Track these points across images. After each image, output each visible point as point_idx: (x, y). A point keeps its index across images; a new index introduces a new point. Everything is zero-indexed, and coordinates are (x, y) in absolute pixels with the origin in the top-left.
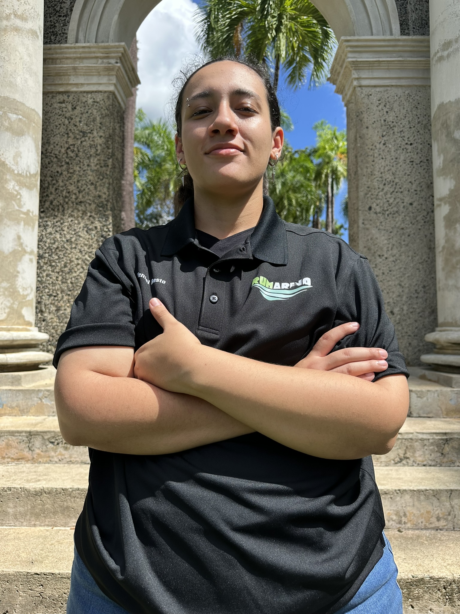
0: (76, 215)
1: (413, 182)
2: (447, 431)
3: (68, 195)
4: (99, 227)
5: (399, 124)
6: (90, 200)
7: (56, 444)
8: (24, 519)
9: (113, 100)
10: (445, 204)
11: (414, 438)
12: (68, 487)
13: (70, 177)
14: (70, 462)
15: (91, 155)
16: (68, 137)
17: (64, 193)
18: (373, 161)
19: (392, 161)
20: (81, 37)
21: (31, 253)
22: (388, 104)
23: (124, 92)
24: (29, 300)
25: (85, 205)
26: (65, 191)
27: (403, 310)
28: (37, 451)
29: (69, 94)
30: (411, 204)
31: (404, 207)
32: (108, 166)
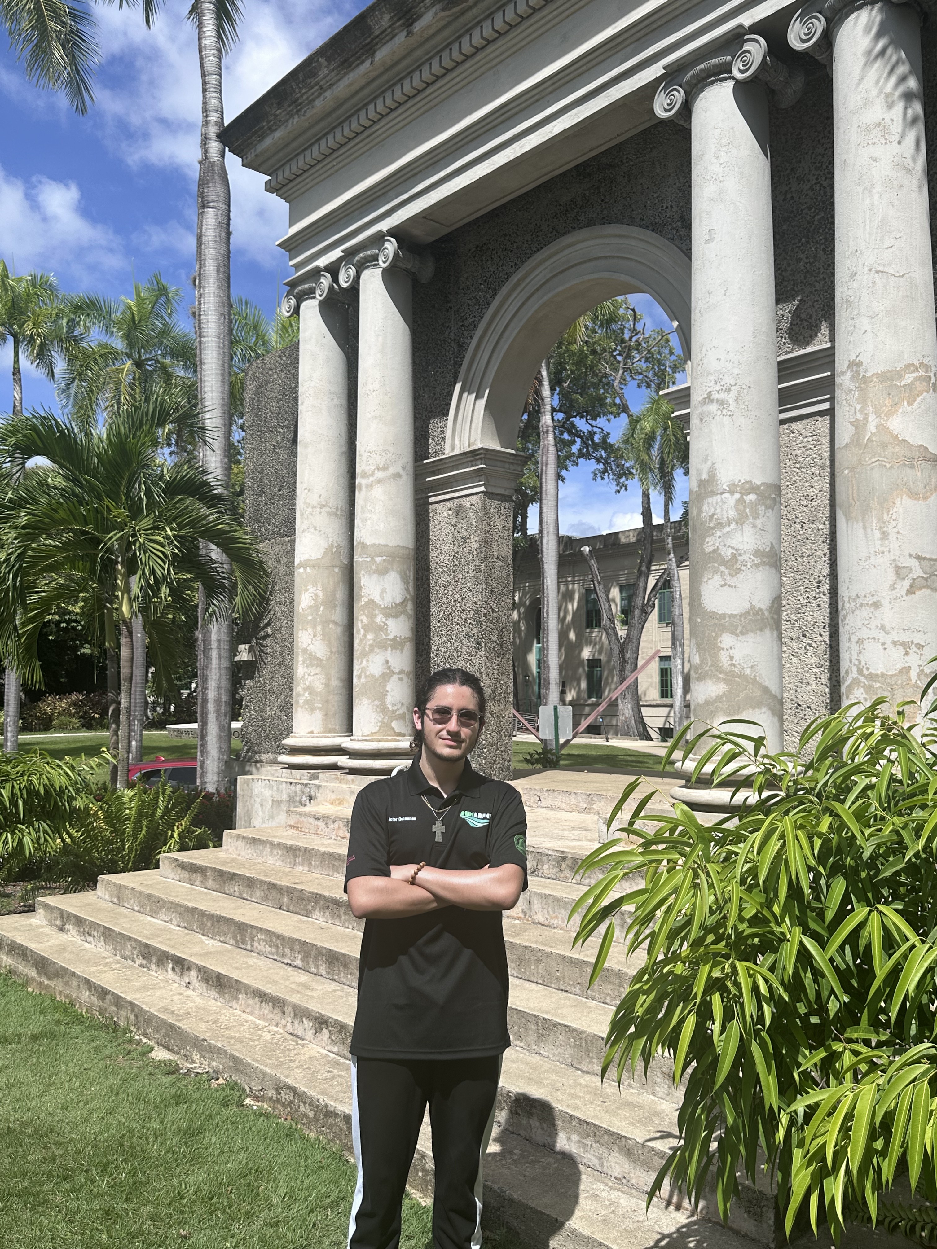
15: (469, 562)
20: (456, 444)
29: (454, 501)
32: (481, 571)
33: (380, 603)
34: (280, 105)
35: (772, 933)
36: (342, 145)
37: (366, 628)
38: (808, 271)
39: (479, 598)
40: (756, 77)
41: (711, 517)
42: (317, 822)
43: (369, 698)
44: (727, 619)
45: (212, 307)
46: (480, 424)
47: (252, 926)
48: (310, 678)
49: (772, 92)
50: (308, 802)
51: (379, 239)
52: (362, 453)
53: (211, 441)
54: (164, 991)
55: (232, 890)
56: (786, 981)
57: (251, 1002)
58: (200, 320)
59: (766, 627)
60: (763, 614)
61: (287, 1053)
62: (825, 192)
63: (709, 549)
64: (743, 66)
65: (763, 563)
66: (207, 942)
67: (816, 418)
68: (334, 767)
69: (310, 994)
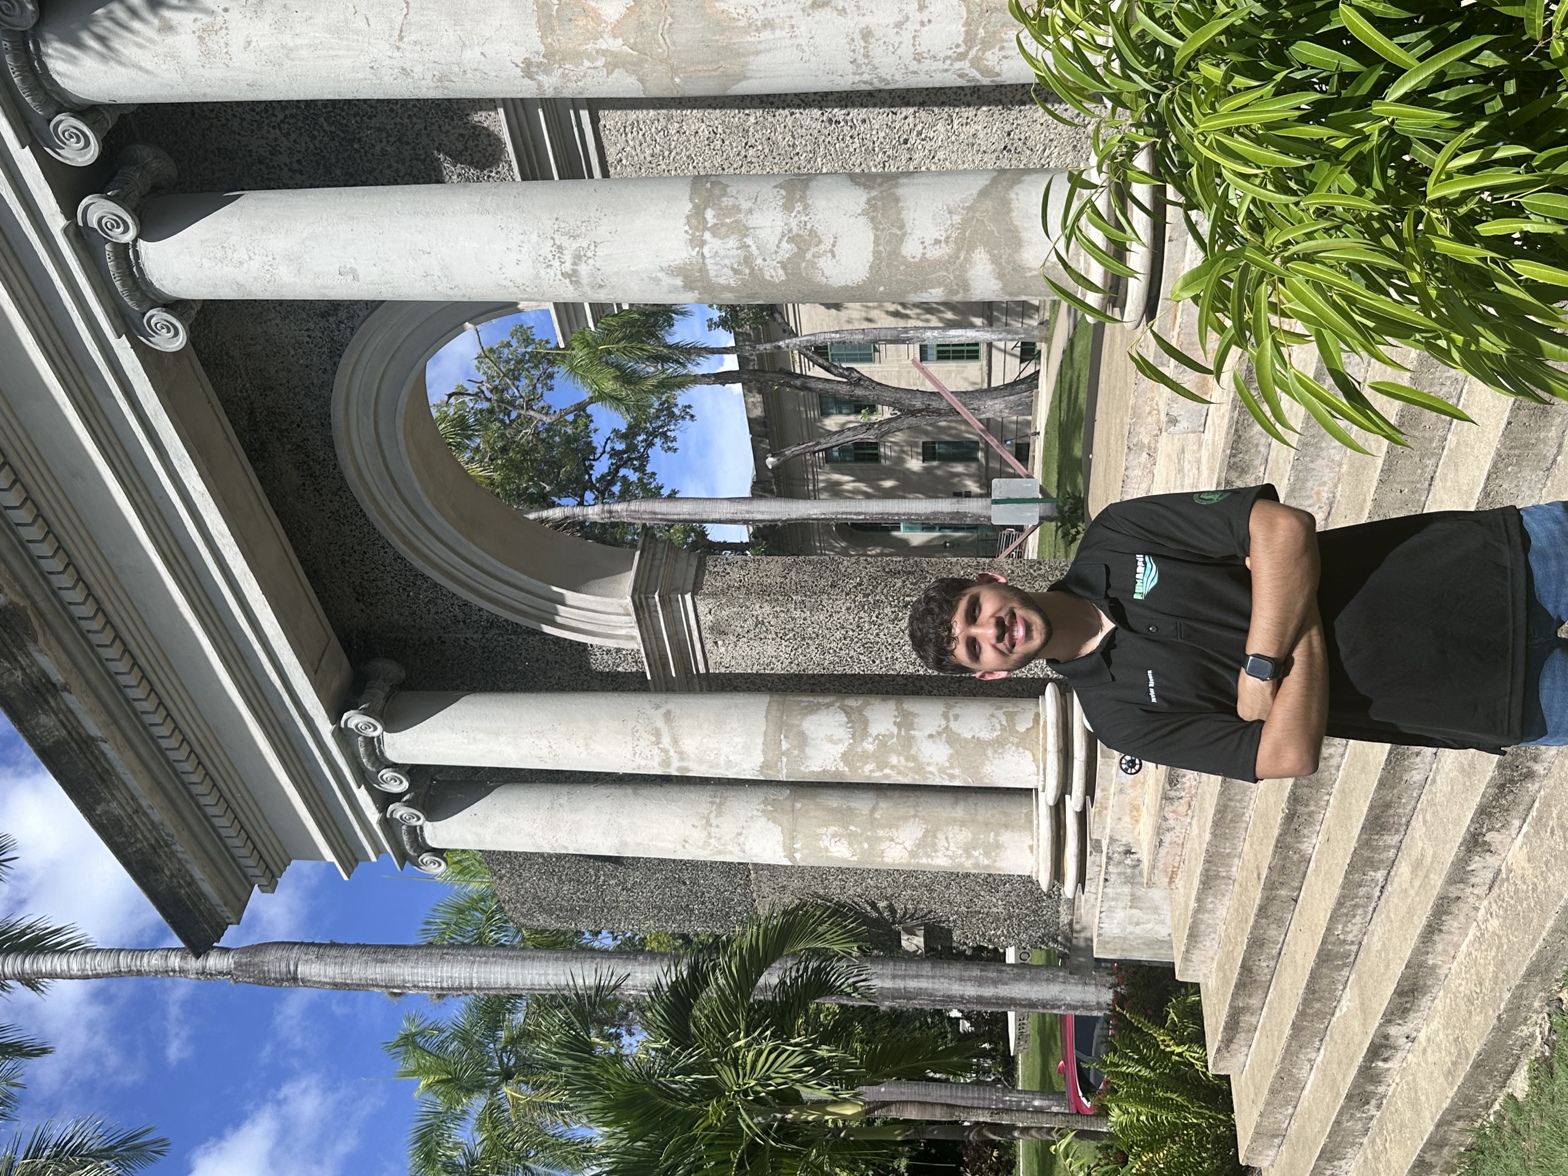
6: (854, 618)
15: (790, 617)
20: (625, 633)
28: (1183, 795)
32: (803, 601)
33: (846, 744)
34: (158, 870)
35: (1380, 147)
36: (215, 785)
37: (882, 765)
38: (399, 140)
39: (843, 604)
40: (134, 210)
41: (736, 272)
42: (1166, 844)
43: (983, 764)
44: (881, 248)
45: (432, 971)
46: (599, 599)
47: (1324, 942)
48: (953, 847)
49: (156, 189)
50: (1135, 857)
51: (343, 736)
52: (635, 765)
53: (614, 979)
54: (1420, 1075)
55: (1266, 971)
56: (1457, 124)
57: (1440, 947)
58: (449, 989)
59: (893, 194)
60: (874, 198)
61: (1521, 895)
62: (292, 116)
63: (781, 275)
64: (118, 227)
65: (803, 199)
66: (1345, 1009)
67: (601, 128)
68: (1082, 817)
69: (1429, 860)
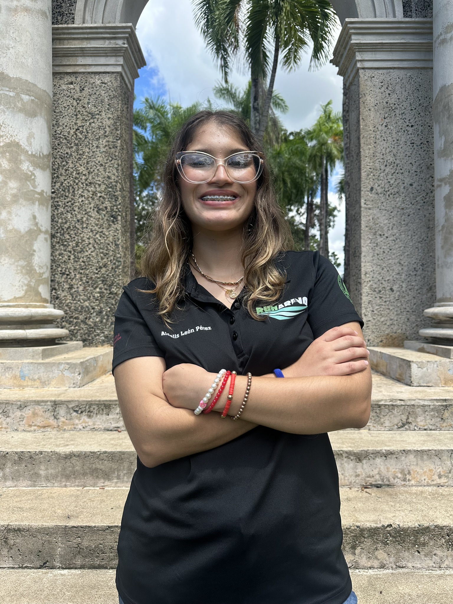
0: (86, 196)
1: (413, 163)
2: (447, 398)
3: (77, 176)
4: (109, 208)
5: (401, 106)
6: (99, 180)
7: (79, 412)
8: (56, 480)
9: (121, 82)
10: (446, 184)
11: (416, 404)
12: (96, 450)
13: (79, 158)
14: (93, 429)
15: (99, 137)
16: (77, 119)
17: (74, 174)
18: (375, 143)
19: (393, 143)
20: (88, 17)
21: (46, 232)
22: (390, 86)
23: (131, 74)
24: (45, 278)
25: (95, 186)
26: (75, 172)
27: (402, 287)
28: (62, 419)
29: (77, 75)
30: (411, 185)
31: (404, 188)
32: (116, 147)
33: (27, 148)
